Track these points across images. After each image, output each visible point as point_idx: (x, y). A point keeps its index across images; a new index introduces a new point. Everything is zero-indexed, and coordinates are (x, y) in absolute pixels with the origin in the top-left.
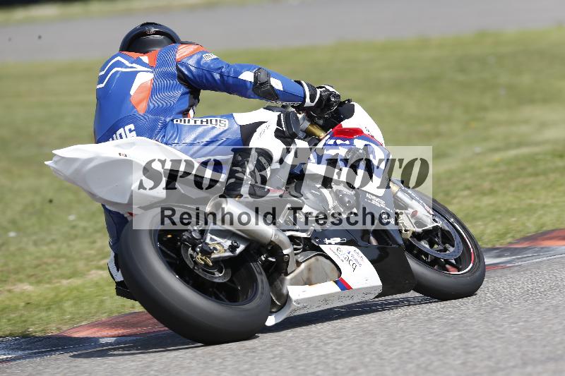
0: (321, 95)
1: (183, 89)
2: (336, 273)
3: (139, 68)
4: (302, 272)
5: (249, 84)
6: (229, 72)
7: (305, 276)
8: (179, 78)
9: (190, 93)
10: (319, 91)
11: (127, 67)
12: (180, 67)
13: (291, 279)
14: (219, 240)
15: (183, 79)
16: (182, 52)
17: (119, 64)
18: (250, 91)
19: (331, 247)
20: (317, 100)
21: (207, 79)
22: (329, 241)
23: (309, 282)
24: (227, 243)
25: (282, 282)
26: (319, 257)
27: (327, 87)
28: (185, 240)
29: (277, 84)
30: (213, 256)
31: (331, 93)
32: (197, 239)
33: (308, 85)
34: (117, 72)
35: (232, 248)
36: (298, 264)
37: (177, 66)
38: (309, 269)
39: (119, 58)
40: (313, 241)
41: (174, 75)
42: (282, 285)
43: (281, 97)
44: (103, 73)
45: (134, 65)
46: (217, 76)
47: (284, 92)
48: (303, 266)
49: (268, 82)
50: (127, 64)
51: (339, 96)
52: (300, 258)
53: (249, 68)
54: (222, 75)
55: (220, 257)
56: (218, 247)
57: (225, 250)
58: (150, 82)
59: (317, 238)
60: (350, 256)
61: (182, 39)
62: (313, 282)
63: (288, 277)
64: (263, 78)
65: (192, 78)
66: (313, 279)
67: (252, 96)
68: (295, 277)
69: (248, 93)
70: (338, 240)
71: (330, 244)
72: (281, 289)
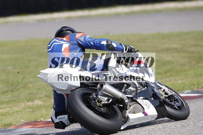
0: (129, 49)
1: (79, 49)
2: (143, 110)
3: (63, 42)
4: (132, 109)
5: (105, 46)
6: (97, 42)
7: (133, 110)
8: (78, 45)
9: (82, 50)
10: (128, 47)
11: (58, 42)
12: (78, 41)
13: (129, 111)
14: (103, 98)
15: (79, 45)
16: (78, 36)
17: (55, 42)
18: (105, 48)
19: (140, 100)
20: (127, 50)
21: (88, 45)
22: (139, 98)
23: (134, 113)
24: (106, 99)
25: (125, 113)
26: (137, 104)
27: (130, 46)
28: (91, 98)
29: (114, 45)
30: (102, 103)
31: (132, 48)
32: (95, 98)
33: (124, 45)
34: (55, 44)
35: (108, 100)
36: (130, 106)
37: (77, 41)
38: (134, 108)
39: (55, 40)
40: (134, 98)
41: (76, 44)
42: (126, 114)
43: (116, 49)
44: (50, 45)
45: (61, 41)
46: (92, 43)
47: (117, 48)
48: (132, 107)
49: (111, 44)
50: (58, 41)
51: (134, 49)
52: (131, 104)
53: (104, 40)
54: (94, 43)
55: (104, 103)
56: (103, 100)
57: (106, 101)
58: (68, 47)
59: (135, 97)
60: (146, 103)
61: (77, 31)
62: (136, 113)
63: (127, 111)
64: (109, 43)
65: (83, 45)
66: (136, 111)
67: (106, 50)
68: (130, 111)
69: (104, 49)
70: (142, 98)
71: (140, 99)
72: (125, 116)
